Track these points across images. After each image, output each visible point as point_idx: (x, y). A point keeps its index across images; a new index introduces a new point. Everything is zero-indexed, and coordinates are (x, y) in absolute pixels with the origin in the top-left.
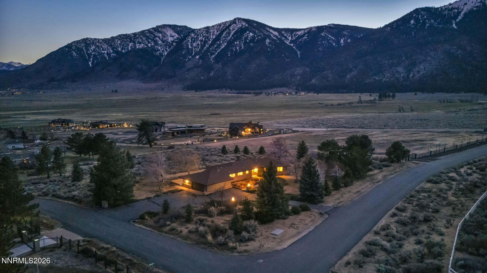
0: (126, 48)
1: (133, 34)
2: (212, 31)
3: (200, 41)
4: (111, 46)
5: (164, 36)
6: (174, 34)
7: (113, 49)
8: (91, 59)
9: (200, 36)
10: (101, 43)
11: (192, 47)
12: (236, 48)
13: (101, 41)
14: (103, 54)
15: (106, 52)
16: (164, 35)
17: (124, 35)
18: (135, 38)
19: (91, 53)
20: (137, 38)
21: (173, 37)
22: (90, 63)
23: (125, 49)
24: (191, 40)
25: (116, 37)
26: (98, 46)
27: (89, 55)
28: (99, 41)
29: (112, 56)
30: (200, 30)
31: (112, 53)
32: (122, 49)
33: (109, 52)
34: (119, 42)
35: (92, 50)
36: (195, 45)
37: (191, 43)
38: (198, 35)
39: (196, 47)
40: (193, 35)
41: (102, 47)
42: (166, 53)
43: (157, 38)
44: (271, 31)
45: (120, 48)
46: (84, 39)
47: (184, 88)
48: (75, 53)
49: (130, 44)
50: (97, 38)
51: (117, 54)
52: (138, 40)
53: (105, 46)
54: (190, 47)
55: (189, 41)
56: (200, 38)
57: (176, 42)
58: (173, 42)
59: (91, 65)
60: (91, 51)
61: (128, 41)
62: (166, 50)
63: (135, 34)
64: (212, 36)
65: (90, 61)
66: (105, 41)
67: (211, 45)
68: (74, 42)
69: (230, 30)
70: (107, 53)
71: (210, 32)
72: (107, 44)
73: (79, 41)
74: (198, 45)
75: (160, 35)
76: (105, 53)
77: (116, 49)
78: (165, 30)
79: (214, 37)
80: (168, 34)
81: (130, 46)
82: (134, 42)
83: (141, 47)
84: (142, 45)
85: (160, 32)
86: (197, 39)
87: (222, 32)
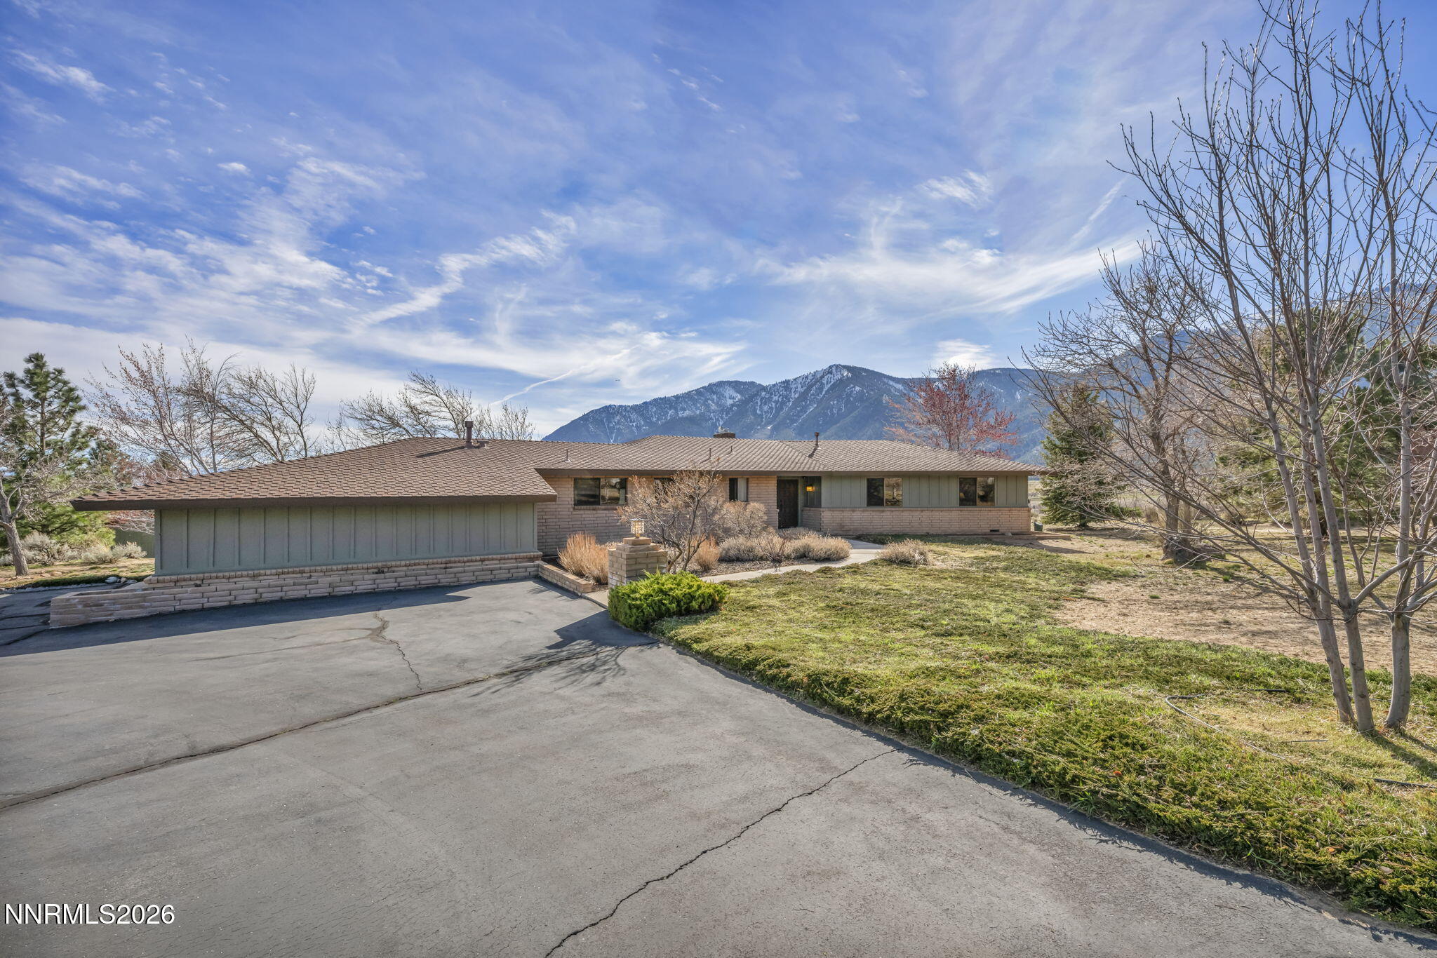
0: (664, 417)
1: (674, 396)
3: (775, 401)
4: (642, 415)
5: (719, 398)
6: (734, 394)
7: (645, 420)
8: (614, 435)
9: (775, 395)
10: (628, 412)
11: (761, 411)
12: (832, 411)
13: (628, 409)
14: (631, 428)
15: (634, 424)
16: (721, 396)
17: (661, 399)
18: (677, 403)
19: (614, 426)
20: (681, 403)
21: (733, 398)
22: (612, 441)
23: (662, 418)
24: (761, 400)
25: (651, 403)
26: (624, 416)
27: (611, 429)
29: (644, 429)
30: (774, 385)
31: (643, 426)
32: (658, 419)
33: (639, 425)
34: (654, 409)
35: (615, 422)
36: (766, 408)
37: (761, 405)
38: (771, 394)
39: (768, 412)
40: (763, 393)
41: (629, 417)
42: (721, 423)
43: (709, 402)
44: (891, 383)
45: (655, 417)
46: (606, 407)
48: (593, 427)
49: (670, 412)
50: (624, 404)
51: (650, 427)
52: (681, 406)
53: (634, 416)
54: (758, 412)
55: (757, 403)
56: (775, 398)
57: (737, 406)
58: (732, 405)
61: (666, 407)
62: (722, 418)
63: (677, 397)
64: (793, 394)
65: (612, 438)
66: (635, 408)
67: (791, 409)
68: (593, 411)
69: (822, 384)
71: (791, 389)
72: (637, 413)
73: (599, 409)
74: (771, 408)
75: (715, 397)
76: (633, 426)
77: (650, 419)
78: (721, 389)
79: (796, 396)
80: (727, 394)
81: (669, 415)
82: (676, 409)
83: (685, 415)
84: (687, 413)
85: (714, 393)
86: (770, 399)
87: (810, 387)
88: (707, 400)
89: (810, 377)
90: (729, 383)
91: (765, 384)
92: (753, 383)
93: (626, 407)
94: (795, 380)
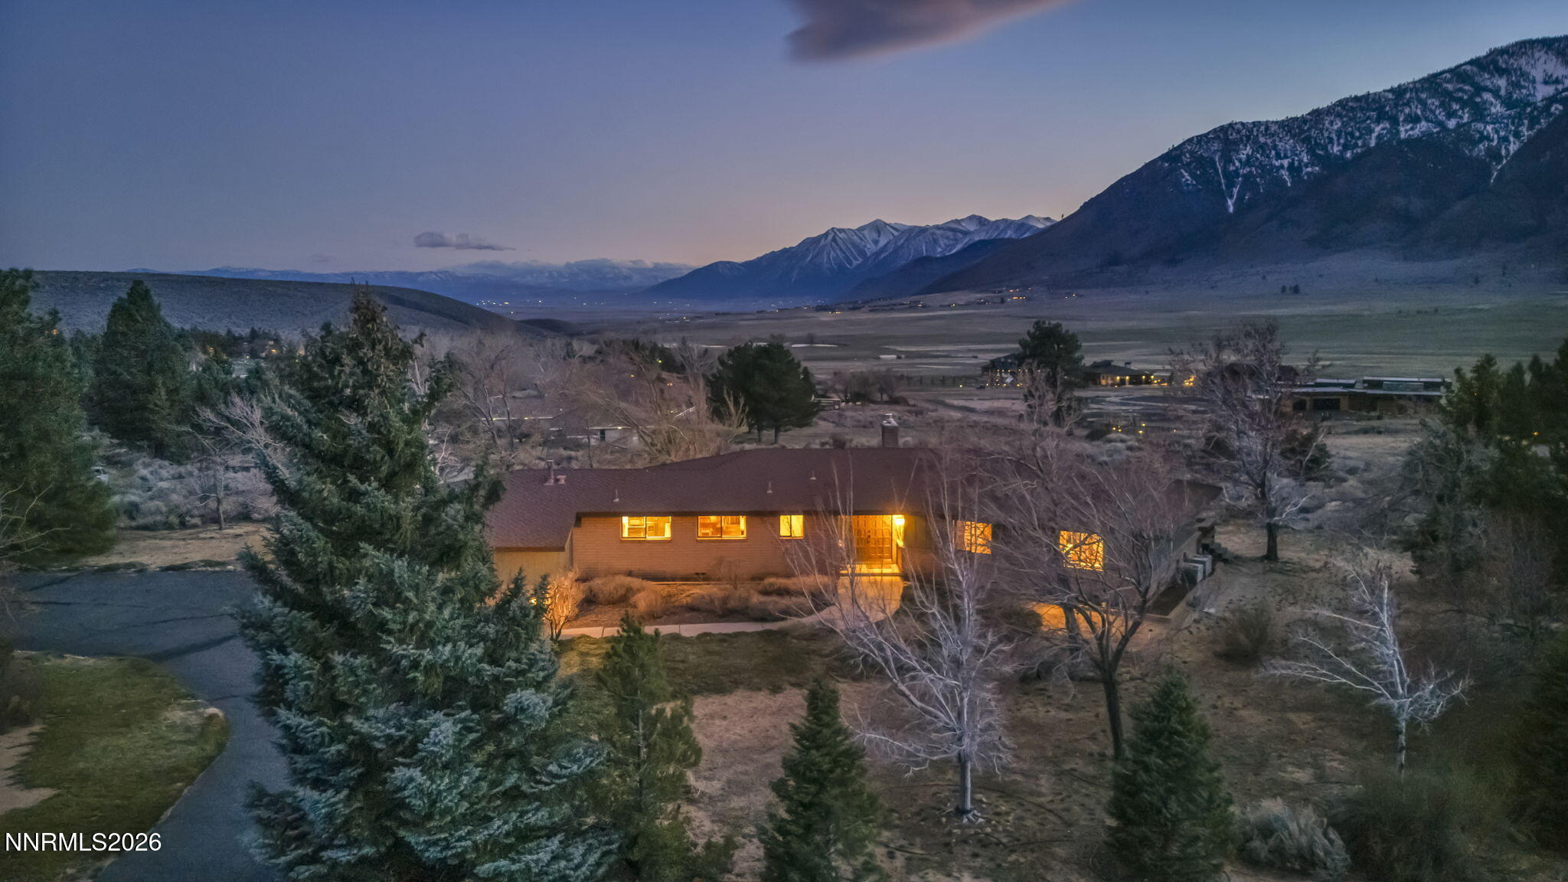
0: (1360, 143)
1: (1392, 90)
4: (1307, 140)
7: (1311, 152)
8: (1235, 191)
13: (1273, 128)
14: (1277, 171)
15: (1286, 162)
16: (1520, 80)
17: (1357, 99)
18: (1396, 105)
19: (1236, 171)
20: (1408, 104)
22: (1230, 203)
23: (1356, 145)
25: (1329, 111)
26: (1262, 148)
27: (1231, 177)
28: (1267, 128)
29: (1308, 174)
32: (1346, 147)
33: (1296, 163)
34: (1338, 125)
35: (1240, 161)
41: (1275, 147)
45: (1339, 144)
46: (1222, 128)
48: (1190, 175)
49: (1378, 129)
50: (1263, 119)
51: (1323, 168)
52: (1407, 110)
53: (1286, 144)
59: (1231, 209)
60: (1237, 164)
61: (1369, 118)
63: (1399, 92)
65: (1231, 197)
66: (1290, 126)
68: (1190, 140)
70: (1291, 164)
72: (1293, 137)
73: (1206, 135)
76: (1282, 166)
77: (1325, 148)
81: (1374, 135)
82: (1395, 121)
83: (1416, 132)
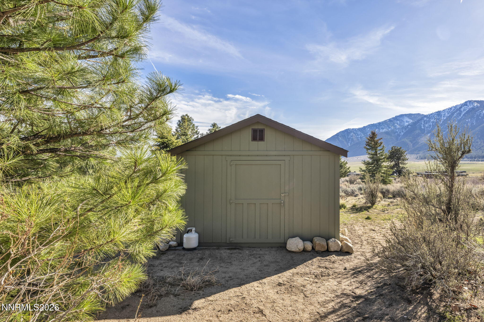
2: (443, 114)
3: (432, 122)
5: (401, 122)
6: (409, 120)
9: (432, 119)
10: (356, 131)
11: (424, 127)
12: (467, 125)
21: (408, 122)
24: (424, 122)
30: (432, 114)
31: (363, 137)
36: (427, 125)
37: (424, 124)
38: (430, 118)
39: (428, 127)
40: (425, 118)
42: (402, 134)
43: (396, 124)
47: (417, 157)
54: (422, 127)
55: (422, 123)
57: (411, 125)
58: (408, 125)
62: (403, 132)
64: (443, 118)
67: (442, 125)
69: (461, 111)
71: (442, 115)
74: (430, 125)
75: (398, 122)
78: (402, 118)
79: (445, 118)
80: (405, 120)
84: (384, 130)
85: (398, 120)
86: (429, 121)
87: (453, 114)
88: (394, 124)
89: (453, 108)
90: (406, 115)
91: (425, 114)
92: (419, 114)
93: (355, 129)
94: (444, 110)
